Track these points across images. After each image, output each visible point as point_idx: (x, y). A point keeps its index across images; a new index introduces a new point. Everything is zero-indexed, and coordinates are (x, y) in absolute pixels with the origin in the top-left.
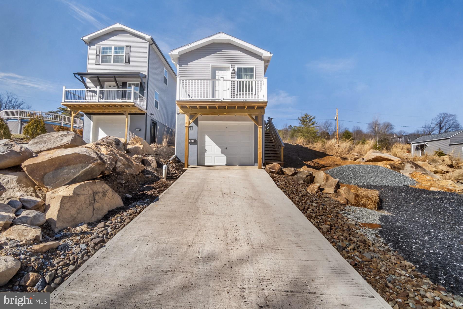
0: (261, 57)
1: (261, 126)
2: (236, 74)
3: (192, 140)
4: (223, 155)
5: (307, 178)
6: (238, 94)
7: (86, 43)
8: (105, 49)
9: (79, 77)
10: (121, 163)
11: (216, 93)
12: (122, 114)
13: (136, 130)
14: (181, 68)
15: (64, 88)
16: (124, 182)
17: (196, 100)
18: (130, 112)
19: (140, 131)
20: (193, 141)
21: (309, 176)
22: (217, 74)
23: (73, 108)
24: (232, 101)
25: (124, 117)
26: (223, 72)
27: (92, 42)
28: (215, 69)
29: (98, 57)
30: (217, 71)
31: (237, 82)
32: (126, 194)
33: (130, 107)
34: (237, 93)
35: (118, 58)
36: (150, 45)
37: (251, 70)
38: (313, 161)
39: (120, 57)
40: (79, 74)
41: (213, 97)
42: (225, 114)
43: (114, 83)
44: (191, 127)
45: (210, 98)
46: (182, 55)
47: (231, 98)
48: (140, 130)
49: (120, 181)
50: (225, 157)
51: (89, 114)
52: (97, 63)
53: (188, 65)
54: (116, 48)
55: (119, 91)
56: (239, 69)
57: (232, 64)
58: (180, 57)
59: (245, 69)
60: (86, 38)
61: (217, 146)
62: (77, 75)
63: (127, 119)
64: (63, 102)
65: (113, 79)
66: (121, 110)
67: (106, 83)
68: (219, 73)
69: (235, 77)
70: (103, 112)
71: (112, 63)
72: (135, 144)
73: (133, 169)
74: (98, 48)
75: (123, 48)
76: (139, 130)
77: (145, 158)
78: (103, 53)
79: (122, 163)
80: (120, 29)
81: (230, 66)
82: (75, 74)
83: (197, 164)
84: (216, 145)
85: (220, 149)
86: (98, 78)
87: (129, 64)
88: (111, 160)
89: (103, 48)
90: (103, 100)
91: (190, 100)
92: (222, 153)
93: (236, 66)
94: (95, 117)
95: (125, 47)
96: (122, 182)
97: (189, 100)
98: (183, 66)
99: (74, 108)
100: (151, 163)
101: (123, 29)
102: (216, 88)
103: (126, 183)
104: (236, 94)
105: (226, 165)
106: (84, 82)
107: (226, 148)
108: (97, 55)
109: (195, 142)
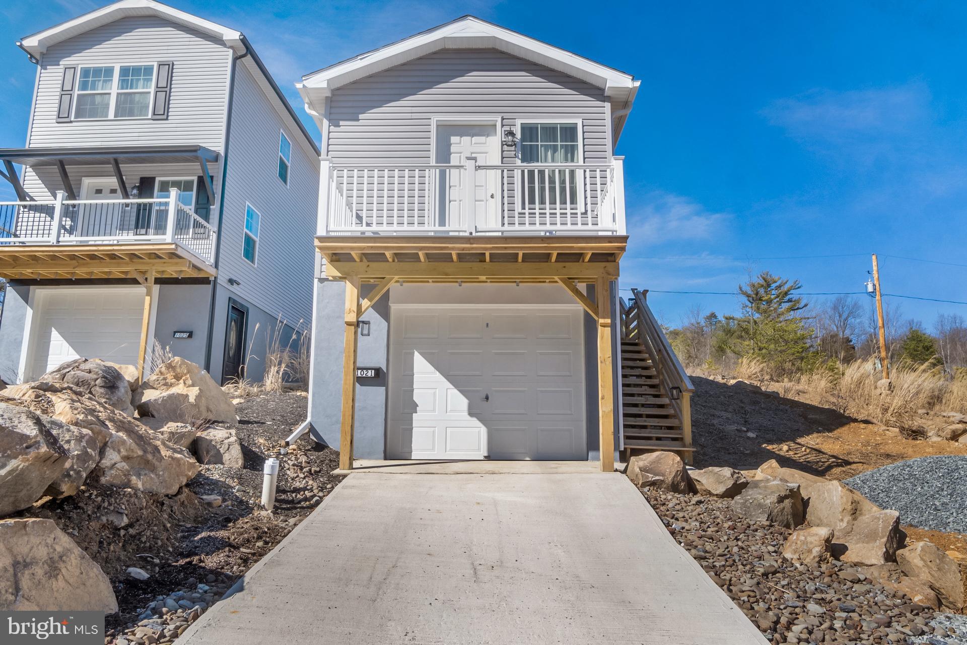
0: (603, 90)
1: (609, 321)
2: (519, 146)
3: (367, 369)
4: (475, 422)
5: (782, 505)
6: (527, 211)
7: (32, 56)
8: (92, 76)
10: (119, 452)
11: (452, 209)
12: (135, 282)
13: (177, 335)
14: (337, 129)
16: (125, 521)
17: (382, 234)
18: (159, 276)
19: (190, 340)
20: (371, 373)
21: (786, 497)
22: (453, 149)
24: (506, 234)
25: (140, 290)
26: (475, 139)
27: (51, 54)
28: (446, 132)
29: (66, 98)
30: (454, 139)
31: (523, 172)
32: (128, 566)
33: (160, 258)
34: (524, 208)
35: (132, 102)
36: (235, 60)
37: (570, 132)
38: (799, 441)
39: (137, 97)
41: (442, 222)
42: (483, 278)
43: (113, 181)
44: (366, 326)
45: (431, 227)
46: (338, 89)
47: (503, 224)
48: (191, 335)
49: (113, 518)
50: (483, 430)
51: (23, 285)
52: (62, 118)
53: (358, 120)
54: (125, 71)
55: (127, 205)
56: (529, 131)
57: (506, 116)
58: (333, 95)
59: (550, 131)
60: (32, 43)
61: (456, 391)
63: (148, 299)
65: (110, 168)
66: (131, 269)
67: (87, 182)
68: (461, 146)
69: (516, 156)
70: (69, 277)
71: (111, 115)
72: (171, 385)
73: (158, 475)
74: (70, 73)
75: (148, 70)
76: (185, 335)
77: (204, 434)
78: (84, 86)
79: (124, 453)
80: (142, 13)
81: (499, 120)
83: (383, 455)
84: (451, 386)
85: (465, 403)
86: (62, 164)
87: (167, 119)
88: (84, 444)
89: (86, 72)
90: (73, 238)
91: (363, 233)
92: (471, 414)
93: (518, 122)
94: (40, 292)
95: (155, 66)
96: (116, 523)
97: (359, 234)
98: (341, 123)
100: (222, 451)
101: (152, 13)
102: (453, 194)
103: (131, 525)
104: (520, 210)
105: (488, 458)
106: (14, 176)
107: (487, 398)
108: (65, 92)
109: (379, 377)
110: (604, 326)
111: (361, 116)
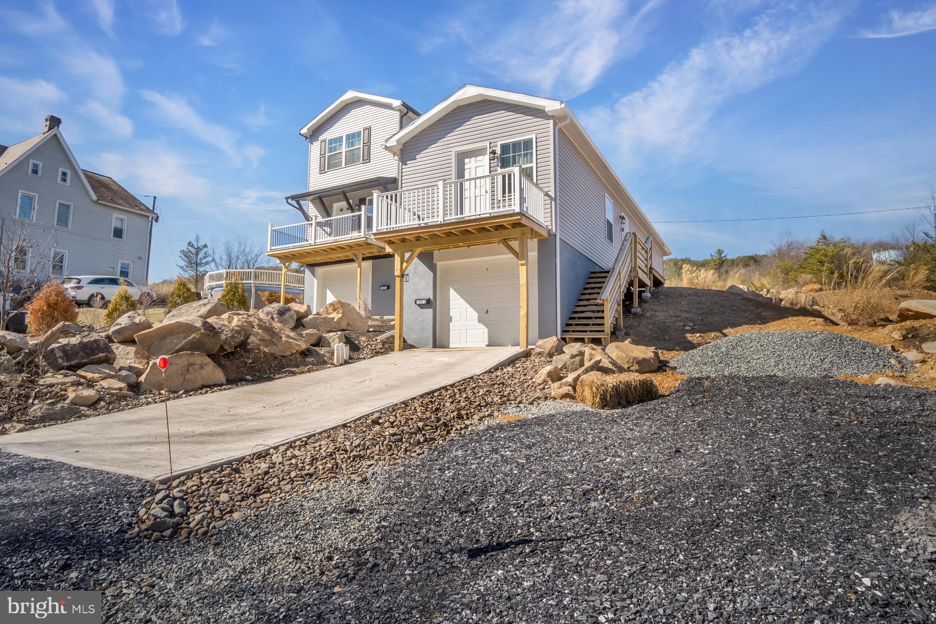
0: (544, 111)
1: (524, 262)
2: (499, 159)
3: (422, 299)
4: (482, 326)
7: (306, 138)
8: (333, 144)
9: (294, 203)
10: (256, 337)
12: (352, 261)
13: (382, 288)
14: (406, 166)
15: (270, 226)
17: (430, 224)
19: (388, 290)
20: (424, 302)
22: (466, 167)
23: (283, 259)
25: (354, 265)
26: (479, 158)
27: (314, 134)
28: (461, 157)
29: (323, 159)
30: (467, 161)
32: (246, 376)
33: (362, 246)
35: (353, 155)
36: (402, 117)
37: (528, 144)
39: (356, 152)
40: (293, 198)
41: (462, 213)
42: (461, 244)
43: (344, 204)
44: (407, 277)
46: (405, 143)
48: (388, 288)
49: (246, 359)
50: (486, 330)
51: (312, 266)
52: (322, 171)
53: (416, 159)
54: (348, 137)
55: (354, 216)
56: (505, 148)
57: (492, 141)
58: (403, 147)
59: (516, 146)
60: (304, 131)
61: (471, 309)
62: (290, 201)
63: (359, 269)
64: (269, 250)
65: (341, 196)
66: (349, 254)
67: (336, 206)
68: (471, 164)
69: (498, 166)
70: (330, 260)
71: (343, 165)
72: (330, 314)
73: (278, 348)
74: (323, 143)
75: (359, 133)
76: (385, 288)
78: (331, 150)
79: (259, 337)
80: (354, 100)
81: (488, 144)
82: (287, 198)
83: (432, 346)
84: (469, 306)
85: (475, 315)
86: (320, 198)
87: (369, 162)
88: (233, 332)
89: (331, 142)
90: (330, 238)
91: (419, 225)
92: (479, 322)
93: (499, 144)
94: (319, 270)
95: (362, 130)
97: (417, 226)
98: (408, 162)
99: (286, 258)
101: (358, 99)
102: (466, 194)
103: (253, 363)
105: (488, 345)
106: (301, 208)
107: (487, 312)
108: (322, 156)
109: (429, 303)
110: (522, 265)
111: (417, 157)
